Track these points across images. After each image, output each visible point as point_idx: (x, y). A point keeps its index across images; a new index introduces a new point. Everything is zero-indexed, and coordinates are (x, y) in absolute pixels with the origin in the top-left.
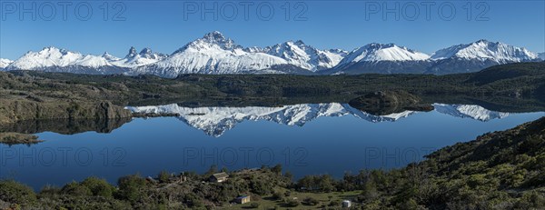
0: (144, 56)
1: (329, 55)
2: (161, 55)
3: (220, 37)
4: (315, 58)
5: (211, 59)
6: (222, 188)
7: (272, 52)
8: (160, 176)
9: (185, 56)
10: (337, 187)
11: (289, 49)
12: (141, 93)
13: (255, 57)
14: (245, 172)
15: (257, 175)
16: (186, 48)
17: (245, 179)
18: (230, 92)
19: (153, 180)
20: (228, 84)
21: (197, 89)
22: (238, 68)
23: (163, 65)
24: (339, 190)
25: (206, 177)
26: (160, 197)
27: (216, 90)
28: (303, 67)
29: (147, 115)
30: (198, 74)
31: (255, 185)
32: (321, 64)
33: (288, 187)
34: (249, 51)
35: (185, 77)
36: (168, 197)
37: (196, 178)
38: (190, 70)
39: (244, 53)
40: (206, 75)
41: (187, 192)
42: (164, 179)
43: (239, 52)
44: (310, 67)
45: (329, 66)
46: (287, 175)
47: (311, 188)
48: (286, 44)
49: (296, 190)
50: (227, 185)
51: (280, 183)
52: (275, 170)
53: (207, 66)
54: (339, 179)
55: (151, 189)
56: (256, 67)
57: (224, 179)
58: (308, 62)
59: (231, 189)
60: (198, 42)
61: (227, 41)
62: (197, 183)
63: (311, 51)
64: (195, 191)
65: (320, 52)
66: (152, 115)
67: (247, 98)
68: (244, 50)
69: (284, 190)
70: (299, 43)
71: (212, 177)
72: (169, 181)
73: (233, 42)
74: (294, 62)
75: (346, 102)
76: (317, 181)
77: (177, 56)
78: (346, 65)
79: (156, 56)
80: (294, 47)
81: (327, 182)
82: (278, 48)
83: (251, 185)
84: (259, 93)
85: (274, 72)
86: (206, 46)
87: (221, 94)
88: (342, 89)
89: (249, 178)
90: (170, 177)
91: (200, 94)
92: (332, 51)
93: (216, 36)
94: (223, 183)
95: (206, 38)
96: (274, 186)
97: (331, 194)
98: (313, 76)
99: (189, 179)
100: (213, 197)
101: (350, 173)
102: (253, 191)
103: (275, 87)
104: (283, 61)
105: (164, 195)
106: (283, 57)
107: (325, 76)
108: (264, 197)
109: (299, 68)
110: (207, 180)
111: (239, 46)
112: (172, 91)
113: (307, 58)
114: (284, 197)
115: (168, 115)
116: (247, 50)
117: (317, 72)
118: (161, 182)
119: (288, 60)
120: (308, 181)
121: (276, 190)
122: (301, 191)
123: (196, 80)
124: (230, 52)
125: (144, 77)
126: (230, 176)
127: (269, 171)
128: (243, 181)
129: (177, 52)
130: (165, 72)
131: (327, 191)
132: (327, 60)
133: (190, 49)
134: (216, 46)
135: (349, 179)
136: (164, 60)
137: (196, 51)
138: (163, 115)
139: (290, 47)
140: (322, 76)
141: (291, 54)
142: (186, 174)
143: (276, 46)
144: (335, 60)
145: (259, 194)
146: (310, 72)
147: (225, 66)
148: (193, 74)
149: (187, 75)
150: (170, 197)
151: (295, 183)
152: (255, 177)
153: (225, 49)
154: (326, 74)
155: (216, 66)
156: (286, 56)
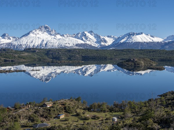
0: (4, 38)
1: (107, 39)
2: (14, 38)
3: (48, 28)
4: (99, 40)
5: (43, 40)
6: (50, 110)
7: (76, 37)
8: (15, 105)
9: (28, 38)
10: (110, 110)
11: (85, 35)
12: (3, 59)
13: (67, 39)
14: (62, 101)
15: (68, 102)
16: (29, 34)
17: (62, 105)
18: (53, 58)
19: (11, 108)
20: (52, 54)
21: (36, 56)
22: (58, 45)
23: (16, 43)
24: (111, 112)
25: (41, 104)
26: (15, 118)
27: (46, 57)
28: (93, 45)
29: (7, 71)
30: (36, 49)
31: (67, 108)
32: (102, 43)
33: (84, 109)
34: (64, 36)
35: (28, 50)
36: (20, 117)
37: (35, 106)
38: (31, 46)
39: (61, 37)
40: (41, 49)
41: (30, 114)
42: (18, 107)
43: (58, 37)
44: (97, 45)
45: (107, 45)
46: (84, 103)
47: (96, 110)
48: (84, 33)
49: (89, 111)
50: (52, 108)
51: (80, 107)
52: (78, 100)
53: (41, 44)
54: (111, 105)
55: (10, 114)
56: (67, 45)
57: (51, 105)
58: (95, 42)
59: (54, 111)
60: (36, 30)
61: (52, 31)
62: (36, 108)
63: (97, 37)
64: (35, 113)
65: (102, 37)
66: (10, 71)
67: (63, 61)
68: (61, 36)
69: (82, 111)
70: (91, 32)
71: (44, 104)
72: (20, 108)
73: (55, 31)
74: (88, 42)
75: (115, 64)
76: (99, 106)
77: (24, 38)
78: (116, 44)
79: (11, 38)
80: (88, 34)
81: (105, 107)
82: (80, 35)
83: (65, 108)
84: (69, 59)
85: (77, 47)
86: (40, 33)
87: (49, 59)
88: (113, 57)
89: (64, 105)
90: (21, 105)
91: (37, 60)
92: (108, 36)
93: (46, 28)
94: (50, 107)
95: (40, 29)
96: (77, 109)
97: (107, 113)
98: (98, 50)
99: (32, 106)
100: (45, 116)
101: (117, 102)
102: (66, 112)
103: (77, 55)
104: (82, 42)
105: (18, 116)
106: (82, 40)
107: (104, 50)
108: (71, 114)
109: (91, 46)
110: (42, 106)
111: (58, 34)
112: (21, 58)
113: (95, 40)
114: (82, 115)
115: (19, 71)
116: (63, 35)
117: (100, 48)
118: (16, 109)
119: (84, 41)
120: (95, 106)
121: (78, 111)
122: (91, 111)
123: (35, 51)
124: (53, 37)
125: (4, 50)
126: (54, 104)
127: (74, 100)
128: (60, 106)
129: (23, 36)
130: (17, 47)
131: (104, 111)
132: (105, 41)
133: (31, 35)
134: (46, 33)
135: (116, 106)
136: (16, 40)
137: (35, 36)
138: (16, 71)
139: (86, 34)
140: (103, 50)
141: (87, 38)
142: (30, 104)
143: (78, 34)
144: (110, 41)
145: (69, 113)
146: (97, 48)
147: (51, 44)
148: (33, 48)
149: (30, 49)
150: (21, 117)
151: (88, 107)
152: (67, 104)
153: (51, 35)
154: (105, 49)
155: (46, 44)
156: (84, 39)
